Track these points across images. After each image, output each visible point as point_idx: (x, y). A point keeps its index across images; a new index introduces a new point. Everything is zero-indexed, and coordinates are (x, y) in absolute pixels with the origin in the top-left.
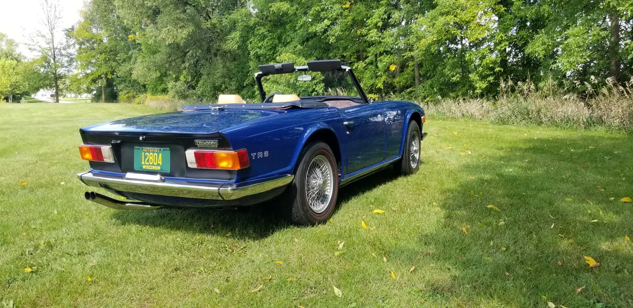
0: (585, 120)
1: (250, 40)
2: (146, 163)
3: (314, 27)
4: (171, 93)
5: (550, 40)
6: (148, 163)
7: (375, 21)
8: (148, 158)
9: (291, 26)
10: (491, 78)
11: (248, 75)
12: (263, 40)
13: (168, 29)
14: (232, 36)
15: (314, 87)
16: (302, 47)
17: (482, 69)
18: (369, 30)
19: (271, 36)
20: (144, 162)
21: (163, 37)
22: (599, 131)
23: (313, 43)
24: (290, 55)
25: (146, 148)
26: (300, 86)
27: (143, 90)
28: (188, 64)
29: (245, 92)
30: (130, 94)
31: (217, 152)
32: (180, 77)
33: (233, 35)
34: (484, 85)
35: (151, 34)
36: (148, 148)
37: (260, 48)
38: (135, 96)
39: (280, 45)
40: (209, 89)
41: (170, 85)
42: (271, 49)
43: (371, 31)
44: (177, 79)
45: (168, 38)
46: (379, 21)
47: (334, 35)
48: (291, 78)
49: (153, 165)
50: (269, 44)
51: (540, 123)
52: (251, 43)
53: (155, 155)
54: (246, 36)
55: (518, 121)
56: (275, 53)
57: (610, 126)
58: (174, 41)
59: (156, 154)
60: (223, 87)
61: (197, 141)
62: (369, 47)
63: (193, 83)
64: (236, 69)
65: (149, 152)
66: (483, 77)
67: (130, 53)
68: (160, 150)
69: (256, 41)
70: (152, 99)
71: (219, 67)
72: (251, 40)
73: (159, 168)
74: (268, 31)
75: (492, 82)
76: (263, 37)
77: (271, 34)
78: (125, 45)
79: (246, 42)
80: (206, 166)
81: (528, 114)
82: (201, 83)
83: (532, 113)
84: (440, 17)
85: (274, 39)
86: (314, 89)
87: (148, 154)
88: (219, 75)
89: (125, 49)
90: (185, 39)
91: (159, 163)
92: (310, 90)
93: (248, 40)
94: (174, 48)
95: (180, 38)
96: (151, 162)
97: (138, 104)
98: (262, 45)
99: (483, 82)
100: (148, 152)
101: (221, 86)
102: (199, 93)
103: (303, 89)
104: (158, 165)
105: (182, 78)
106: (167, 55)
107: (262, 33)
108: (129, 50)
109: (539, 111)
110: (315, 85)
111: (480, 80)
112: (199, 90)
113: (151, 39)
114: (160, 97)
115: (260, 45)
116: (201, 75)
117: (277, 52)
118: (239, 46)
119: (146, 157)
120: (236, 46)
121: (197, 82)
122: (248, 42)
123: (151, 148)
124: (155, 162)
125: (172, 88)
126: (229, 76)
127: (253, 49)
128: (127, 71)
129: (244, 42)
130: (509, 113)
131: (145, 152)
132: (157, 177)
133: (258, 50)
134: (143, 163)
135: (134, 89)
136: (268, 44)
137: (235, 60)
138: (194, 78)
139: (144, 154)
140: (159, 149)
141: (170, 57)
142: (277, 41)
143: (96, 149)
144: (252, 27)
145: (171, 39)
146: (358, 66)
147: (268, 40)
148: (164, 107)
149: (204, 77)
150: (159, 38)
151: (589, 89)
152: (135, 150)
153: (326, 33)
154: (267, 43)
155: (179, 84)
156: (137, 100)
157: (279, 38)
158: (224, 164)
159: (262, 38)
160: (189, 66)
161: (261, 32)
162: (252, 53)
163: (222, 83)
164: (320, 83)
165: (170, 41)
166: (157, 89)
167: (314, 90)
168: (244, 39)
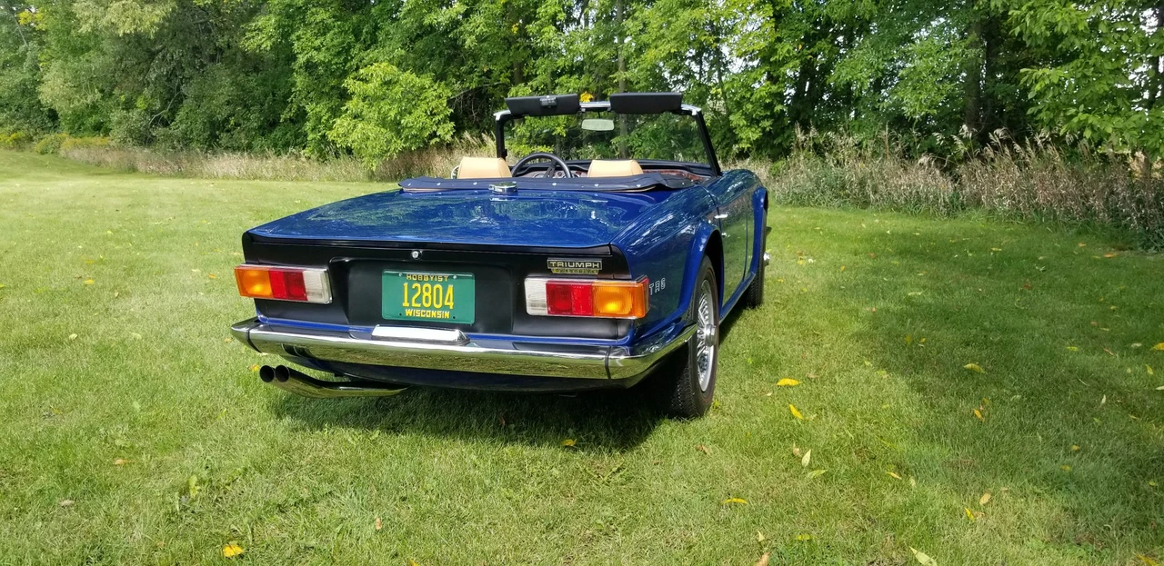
0: (947, 200)
1: (297, 34)
2: (414, 305)
3: (433, 16)
4: (118, 133)
5: (880, 60)
6: (419, 305)
7: (551, 11)
8: (419, 293)
9: (381, 10)
10: (767, 124)
11: (289, 100)
12: (324, 34)
13: (123, 5)
14: (260, 23)
15: (435, 128)
16: (403, 52)
17: (751, 106)
18: (542, 26)
19: (339, 27)
20: (409, 301)
21: (113, 20)
22: (975, 221)
23: (426, 45)
24: (387, 66)
25: (415, 274)
26: (409, 125)
27: (49, 125)
28: (155, 75)
29: (279, 134)
30: (21, 134)
31: (596, 282)
32: (136, 101)
33: (261, 21)
34: (754, 135)
35: (86, 14)
36: (420, 274)
37: (318, 49)
38: (31, 138)
39: (358, 46)
40: (200, 126)
41: (116, 115)
42: (339, 54)
43: (545, 29)
44: (129, 105)
45: (124, 22)
46: (560, 12)
47: (471, 33)
48: (390, 109)
49: (432, 308)
50: (335, 42)
51: (866, 204)
52: (299, 38)
53: (438, 289)
54: (288, 25)
55: (827, 199)
56: (349, 61)
57: (993, 211)
58: (135, 30)
59: (440, 286)
60: (232, 122)
61: (552, 261)
62: (536, 57)
63: (165, 114)
64: (261, 89)
65: (422, 282)
66: (753, 121)
67: (22, 48)
68: (451, 277)
69: (308, 35)
70: (75, 146)
71: (223, 86)
72: (300, 32)
73: (447, 314)
74: (334, 17)
75: (768, 129)
76: (324, 30)
77: (339, 23)
78: (9, 33)
79: (289, 35)
80: (570, 310)
81: (843, 188)
82: (181, 114)
83: (851, 186)
84: (680, 10)
85: (346, 32)
86: (435, 132)
87: (419, 285)
88: (222, 99)
89: (10, 42)
90: (158, 25)
91: (446, 303)
92: (426, 134)
93: (293, 32)
94: (129, 42)
95: (148, 23)
96: (427, 302)
97: (42, 153)
98: (322, 43)
99: (753, 129)
100: (418, 281)
101: (227, 120)
102: (178, 133)
103: (414, 132)
104: (445, 308)
105: (140, 103)
106: (115, 57)
107: (322, 21)
108: (18, 42)
109: (862, 183)
110: (436, 125)
111: (747, 126)
112: (177, 128)
113: (86, 22)
114: (93, 140)
115: (317, 43)
116: (181, 99)
117: (352, 58)
118: (274, 43)
119: (412, 291)
120: (269, 43)
121: (174, 112)
122: (293, 37)
123: (426, 274)
124: (438, 303)
125: (120, 123)
126: (243, 101)
127: (303, 50)
128: (16, 87)
129: (285, 35)
130: (809, 186)
131: (411, 282)
132: (454, 335)
133: (314, 53)
134: (406, 304)
135: (29, 123)
136: (333, 43)
137: (256, 70)
138: (166, 103)
139: (410, 287)
140: (446, 275)
141: (121, 60)
142: (352, 37)
143: (287, 274)
144: (301, 7)
145: (131, 25)
146: (517, 92)
147: (335, 34)
148: (105, 161)
149: (188, 103)
150: (104, 22)
151: (960, 147)
152: (384, 277)
153: (457, 28)
154: (332, 40)
155: (134, 115)
156: (37, 146)
157: (357, 33)
158: (612, 307)
159: (322, 31)
160: (156, 78)
161: (319, 18)
162: (302, 59)
163: (230, 116)
164: (445, 122)
165: (125, 28)
166: (83, 124)
167: (434, 135)
168: (285, 32)
